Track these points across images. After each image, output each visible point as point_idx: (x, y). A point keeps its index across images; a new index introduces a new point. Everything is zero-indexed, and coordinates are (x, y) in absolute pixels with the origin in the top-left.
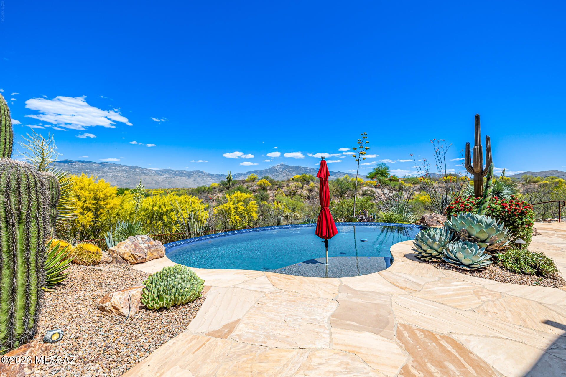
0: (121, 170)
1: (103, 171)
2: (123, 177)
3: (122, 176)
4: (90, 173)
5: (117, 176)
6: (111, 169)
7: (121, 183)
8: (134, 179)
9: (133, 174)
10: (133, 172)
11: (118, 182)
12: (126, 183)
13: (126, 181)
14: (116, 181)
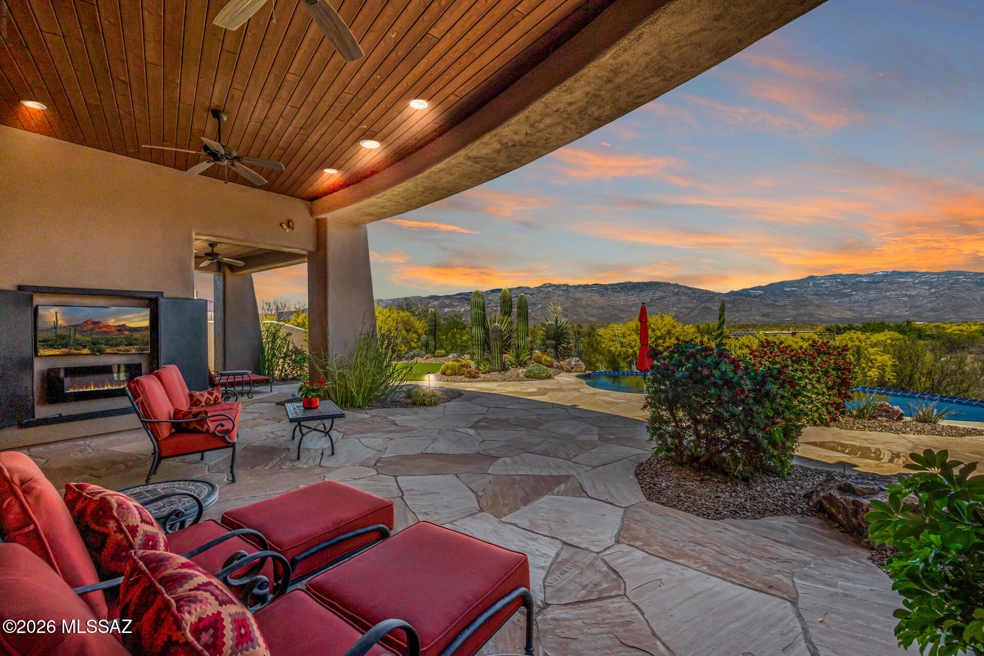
0: (918, 283)
1: (878, 289)
2: (925, 297)
3: (920, 296)
4: (852, 295)
5: (910, 296)
6: (895, 283)
7: (919, 310)
8: (954, 300)
9: (949, 289)
10: (951, 284)
11: (910, 307)
12: (932, 310)
13: (930, 305)
14: (906, 307)
